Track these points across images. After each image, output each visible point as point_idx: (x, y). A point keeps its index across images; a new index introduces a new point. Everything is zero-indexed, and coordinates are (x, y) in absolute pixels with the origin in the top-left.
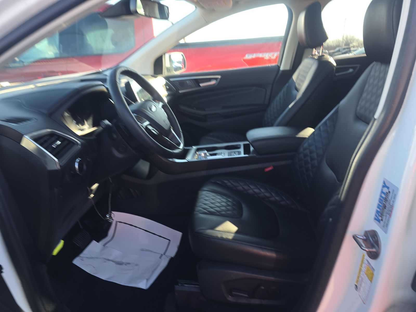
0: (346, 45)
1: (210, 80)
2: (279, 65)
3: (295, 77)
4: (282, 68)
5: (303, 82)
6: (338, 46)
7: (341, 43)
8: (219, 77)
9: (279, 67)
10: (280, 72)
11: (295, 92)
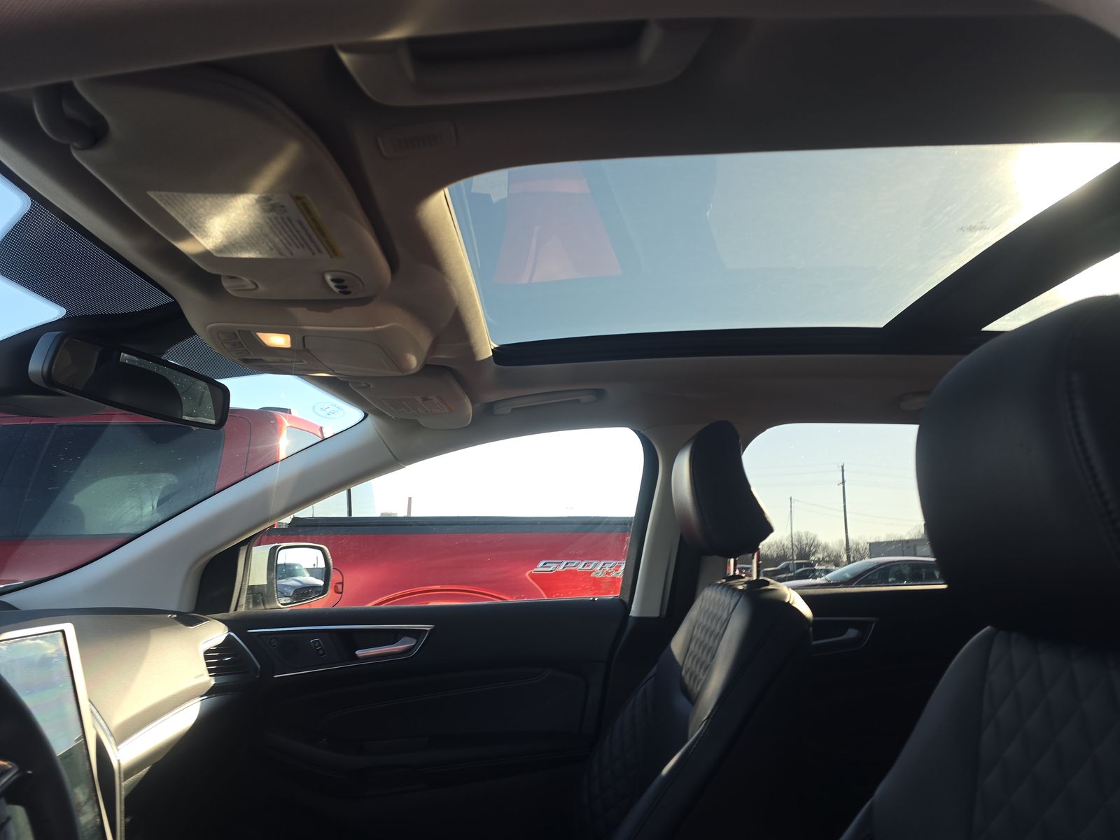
0: (800, 556)
1: (394, 637)
2: (627, 600)
3: (677, 644)
4: (634, 611)
5: (708, 668)
6: (783, 558)
7: (789, 553)
8: (428, 627)
9: (627, 608)
10: (630, 625)
11: (681, 701)
